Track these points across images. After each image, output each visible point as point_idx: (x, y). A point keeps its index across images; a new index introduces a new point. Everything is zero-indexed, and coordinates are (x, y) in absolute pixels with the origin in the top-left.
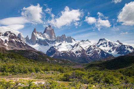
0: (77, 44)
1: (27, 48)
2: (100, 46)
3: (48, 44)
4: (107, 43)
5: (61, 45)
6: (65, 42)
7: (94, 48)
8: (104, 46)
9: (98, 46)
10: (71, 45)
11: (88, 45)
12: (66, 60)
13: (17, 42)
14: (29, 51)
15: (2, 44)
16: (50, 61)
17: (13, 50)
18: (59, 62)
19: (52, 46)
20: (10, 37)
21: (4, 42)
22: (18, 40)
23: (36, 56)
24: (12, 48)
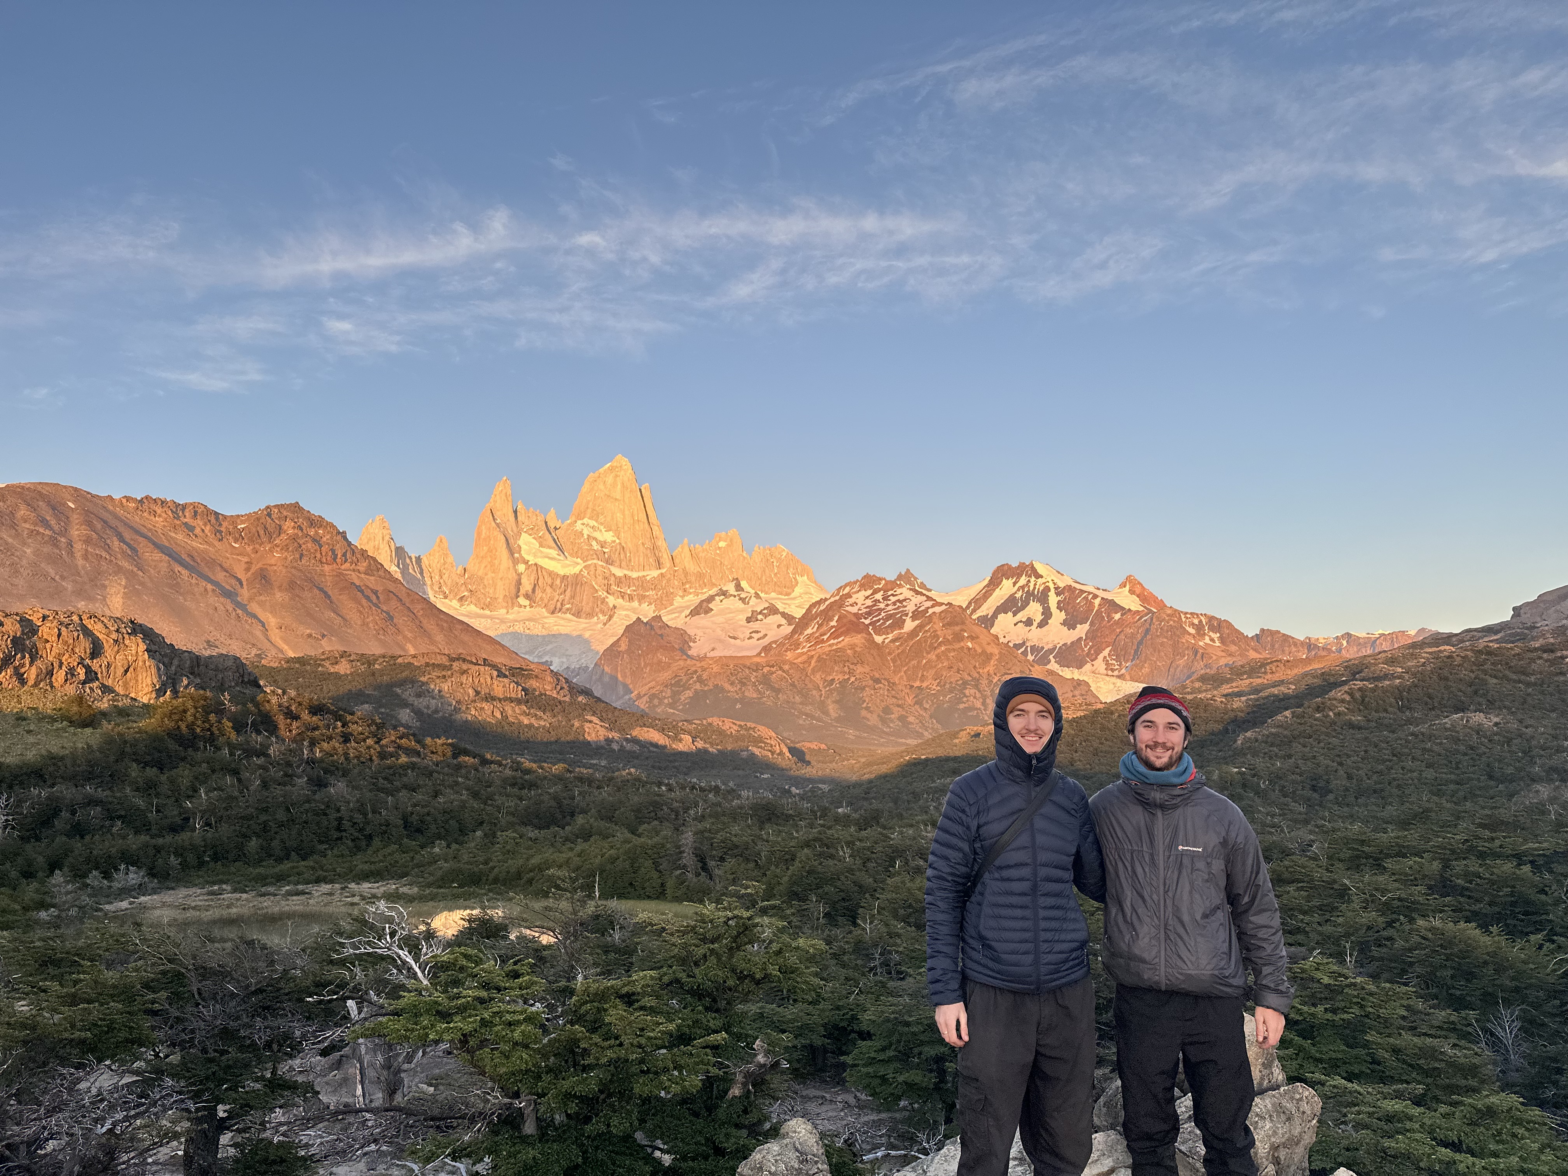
0: (822, 607)
1: (439, 638)
2: (995, 615)
3: (612, 601)
4: (1053, 600)
5: (707, 610)
6: (739, 587)
7: (949, 633)
8: (1029, 622)
9: (988, 622)
10: (784, 615)
11: (910, 615)
12: (740, 726)
13: (355, 587)
14: (447, 663)
15: (229, 607)
16: (612, 735)
17: (322, 660)
18: (681, 740)
19: (639, 619)
20: (292, 551)
21: (246, 592)
22: (367, 574)
23: (504, 701)
24: (309, 635)
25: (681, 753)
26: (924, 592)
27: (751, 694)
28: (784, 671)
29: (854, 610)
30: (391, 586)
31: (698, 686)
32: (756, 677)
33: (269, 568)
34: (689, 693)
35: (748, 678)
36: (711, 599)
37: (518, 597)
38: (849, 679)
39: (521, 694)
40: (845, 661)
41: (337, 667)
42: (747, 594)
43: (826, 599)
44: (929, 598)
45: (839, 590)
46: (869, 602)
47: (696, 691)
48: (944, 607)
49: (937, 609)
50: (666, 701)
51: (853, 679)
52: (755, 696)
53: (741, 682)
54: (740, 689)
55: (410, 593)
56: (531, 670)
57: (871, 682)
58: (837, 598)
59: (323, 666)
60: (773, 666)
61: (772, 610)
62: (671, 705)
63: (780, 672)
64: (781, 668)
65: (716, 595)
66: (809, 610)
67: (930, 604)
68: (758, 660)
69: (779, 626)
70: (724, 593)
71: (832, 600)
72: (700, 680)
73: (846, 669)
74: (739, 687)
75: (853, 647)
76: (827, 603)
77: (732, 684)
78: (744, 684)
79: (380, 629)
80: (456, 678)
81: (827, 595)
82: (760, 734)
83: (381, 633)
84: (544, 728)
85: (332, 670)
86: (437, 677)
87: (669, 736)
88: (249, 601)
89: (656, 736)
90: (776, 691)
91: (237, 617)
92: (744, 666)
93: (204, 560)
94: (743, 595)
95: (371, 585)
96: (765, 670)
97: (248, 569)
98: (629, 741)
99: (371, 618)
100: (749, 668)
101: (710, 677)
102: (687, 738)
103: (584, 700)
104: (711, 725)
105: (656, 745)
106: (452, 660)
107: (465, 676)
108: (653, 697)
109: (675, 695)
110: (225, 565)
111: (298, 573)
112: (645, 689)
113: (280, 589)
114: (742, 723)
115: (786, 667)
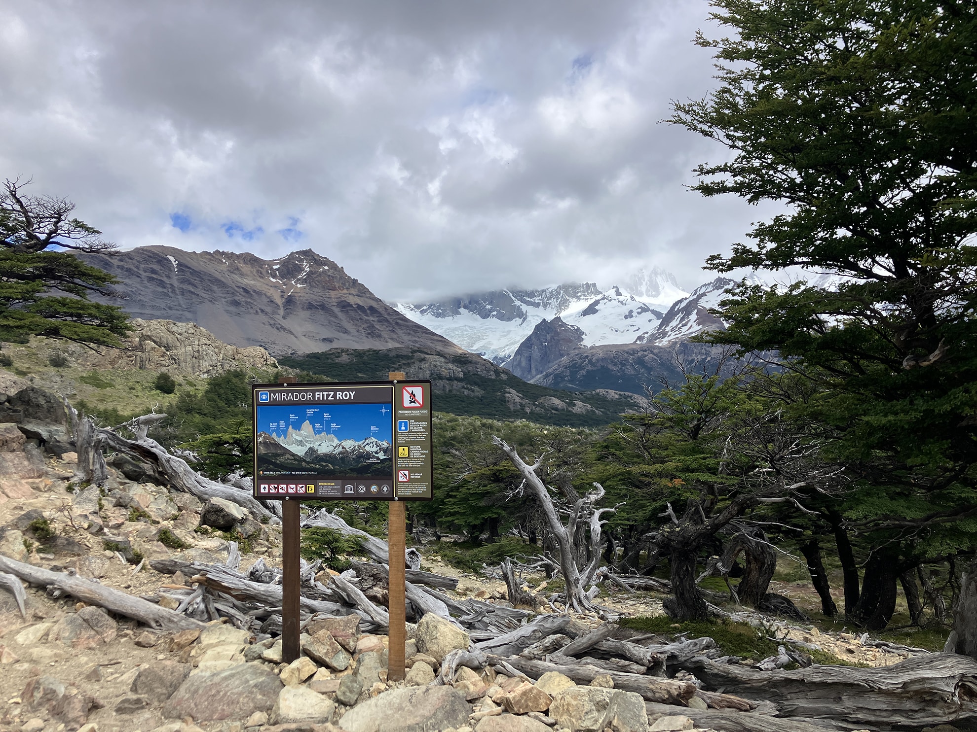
0: (683, 305)
3: (524, 308)
5: (595, 311)
10: (653, 312)
12: (620, 395)
13: (351, 306)
14: (410, 354)
15: (272, 322)
16: (524, 402)
17: (330, 354)
18: (575, 405)
19: (544, 320)
20: (310, 283)
21: (282, 312)
22: (358, 296)
23: (450, 379)
24: (324, 340)
25: (575, 415)
27: (629, 371)
28: (654, 354)
29: (708, 306)
30: (374, 304)
31: (590, 367)
32: (633, 359)
33: (296, 295)
34: (583, 372)
35: (627, 360)
36: (597, 302)
37: (459, 308)
38: (706, 358)
39: (461, 375)
41: (340, 359)
42: (625, 298)
43: (686, 299)
45: (696, 291)
47: (588, 371)
50: (566, 379)
51: (709, 359)
52: (633, 372)
53: (621, 363)
54: (621, 369)
55: (386, 308)
56: (467, 357)
58: (695, 297)
59: (332, 359)
60: (645, 351)
61: (644, 309)
62: (571, 381)
63: (651, 355)
64: (652, 352)
65: (601, 300)
66: (673, 307)
68: (634, 347)
69: (650, 321)
70: (606, 298)
71: (691, 298)
72: (590, 361)
73: (703, 351)
74: (620, 366)
76: (688, 301)
77: (615, 364)
78: (624, 365)
79: (369, 334)
80: (417, 364)
81: (688, 295)
82: (635, 400)
83: (369, 336)
84: (477, 397)
85: (337, 361)
86: (404, 364)
87: (566, 402)
88: (284, 318)
89: (556, 401)
90: (649, 369)
91: (278, 329)
92: (624, 352)
93: (255, 291)
94: (621, 298)
95: (361, 304)
96: (640, 354)
97: (282, 296)
98: (537, 406)
99: (363, 326)
100: (627, 353)
101: (598, 360)
102: (579, 403)
103: (504, 377)
104: (598, 394)
105: (556, 409)
106: (414, 352)
107: (424, 362)
108: (557, 376)
109: (573, 374)
110: (268, 294)
111: (315, 297)
112: (550, 370)
113: (303, 308)
114: (622, 393)
115: (656, 351)
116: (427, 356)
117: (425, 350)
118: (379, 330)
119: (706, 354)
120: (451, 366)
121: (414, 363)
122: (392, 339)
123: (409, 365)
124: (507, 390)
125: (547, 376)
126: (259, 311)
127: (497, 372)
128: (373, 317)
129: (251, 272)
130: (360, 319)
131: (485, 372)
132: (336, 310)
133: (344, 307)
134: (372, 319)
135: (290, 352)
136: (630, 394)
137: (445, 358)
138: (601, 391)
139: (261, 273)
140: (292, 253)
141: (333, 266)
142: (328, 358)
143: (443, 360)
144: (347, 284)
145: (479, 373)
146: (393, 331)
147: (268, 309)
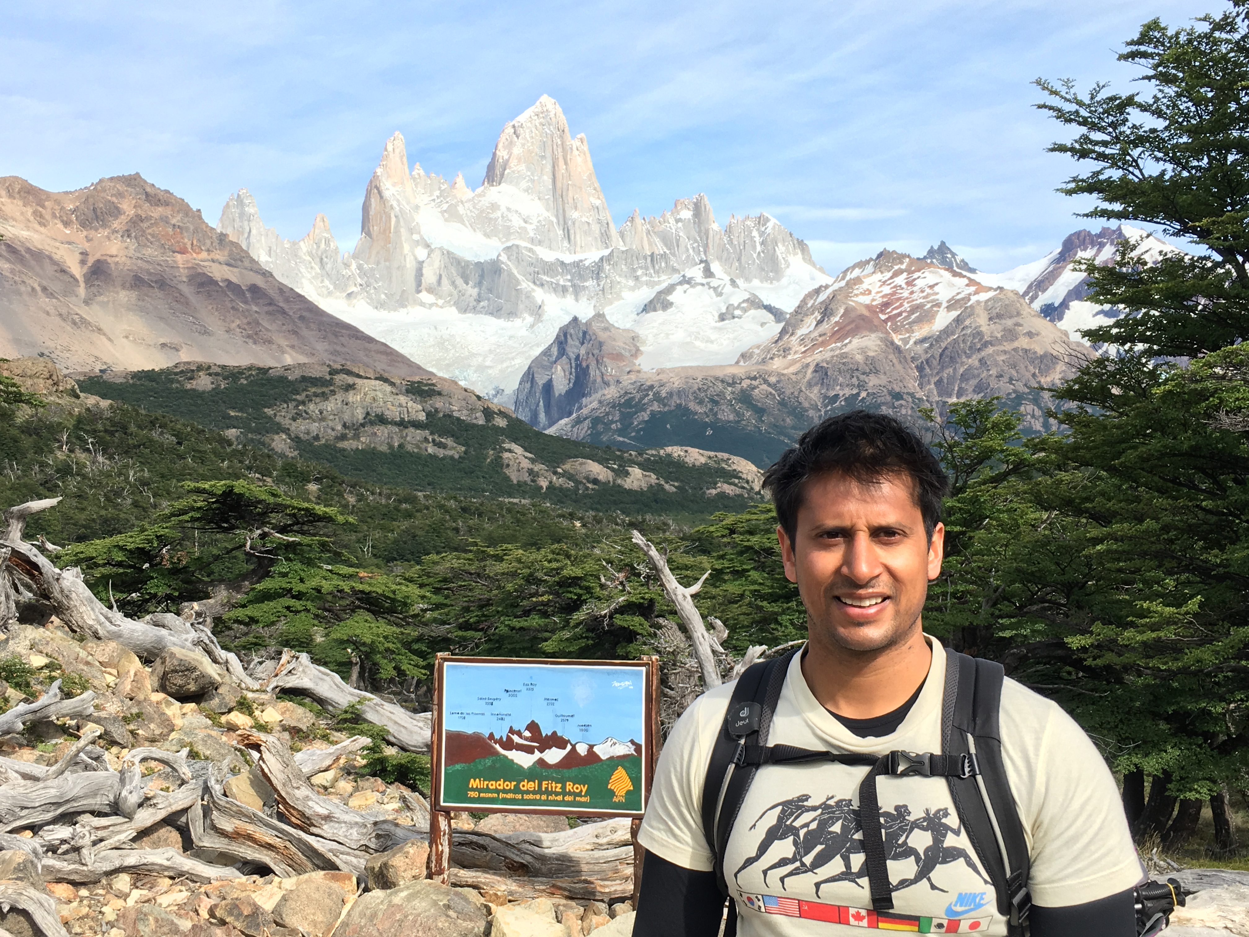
0: (822, 297)
1: (321, 347)
3: (539, 295)
5: (666, 305)
6: (708, 273)
7: (998, 330)
10: (769, 308)
11: (945, 305)
12: (710, 457)
13: (216, 283)
14: (328, 377)
15: (64, 311)
16: (538, 467)
17: (176, 374)
18: (627, 474)
19: (575, 319)
20: (136, 238)
21: (82, 290)
22: (228, 264)
23: (402, 424)
24: (163, 345)
25: (630, 492)
26: (964, 273)
27: (726, 415)
28: (769, 385)
29: (866, 300)
30: (259, 281)
31: (656, 407)
32: (733, 393)
33: (109, 260)
34: (645, 416)
35: (721, 394)
36: (670, 289)
37: (419, 292)
38: (858, 394)
39: (422, 417)
40: (853, 371)
41: (194, 382)
42: (720, 282)
43: (827, 287)
44: (972, 282)
45: (845, 272)
46: (887, 290)
47: (653, 414)
48: (991, 294)
49: (983, 297)
50: (613, 426)
51: (863, 394)
52: (731, 417)
53: (712, 401)
54: (711, 410)
55: (283, 290)
56: (433, 385)
57: (889, 398)
58: (843, 283)
59: (178, 382)
60: (755, 378)
61: (755, 303)
62: (621, 432)
63: (765, 387)
64: (766, 381)
65: (678, 284)
66: (804, 301)
67: (972, 289)
68: (735, 371)
69: (763, 324)
70: (687, 281)
71: (836, 286)
72: (657, 398)
73: (855, 381)
74: (709, 406)
75: (863, 350)
76: (830, 291)
77: (701, 402)
78: (716, 403)
79: (249, 337)
80: (339, 396)
81: (829, 280)
82: (734, 467)
83: (250, 341)
84: (452, 458)
85: (189, 386)
86: (316, 395)
87: (613, 470)
88: (87, 302)
89: (595, 469)
90: (760, 411)
91: (74, 323)
92: (717, 379)
93: (28, 250)
94: (714, 283)
95: (234, 280)
96: (745, 384)
97: (83, 262)
98: (560, 475)
99: (238, 322)
100: (723, 381)
101: (670, 394)
102: (636, 472)
103: (501, 423)
104: (669, 455)
105: (595, 481)
106: (333, 372)
107: (351, 392)
108: (596, 421)
109: (626, 419)
110: (56, 257)
111: (146, 266)
112: (585, 411)
113: (123, 287)
114: (712, 454)
115: (773, 380)
116: (359, 381)
117: (356, 370)
118: (267, 330)
119: (859, 386)
120: (403, 399)
121: (333, 392)
122: (293, 347)
123: (324, 397)
124: (507, 446)
125: (578, 421)
126: (38, 289)
127: (488, 413)
128: (257, 304)
129: (22, 213)
130: (233, 308)
131: (465, 412)
132: (186, 290)
133: (202, 285)
134: (255, 308)
135: (98, 367)
136: (726, 456)
137: (393, 384)
138: (676, 451)
139: (41, 216)
140: (101, 181)
141: (183, 208)
142: (172, 381)
143: (388, 388)
144: (208, 242)
145: (456, 414)
146: (295, 333)
147: (54, 287)
